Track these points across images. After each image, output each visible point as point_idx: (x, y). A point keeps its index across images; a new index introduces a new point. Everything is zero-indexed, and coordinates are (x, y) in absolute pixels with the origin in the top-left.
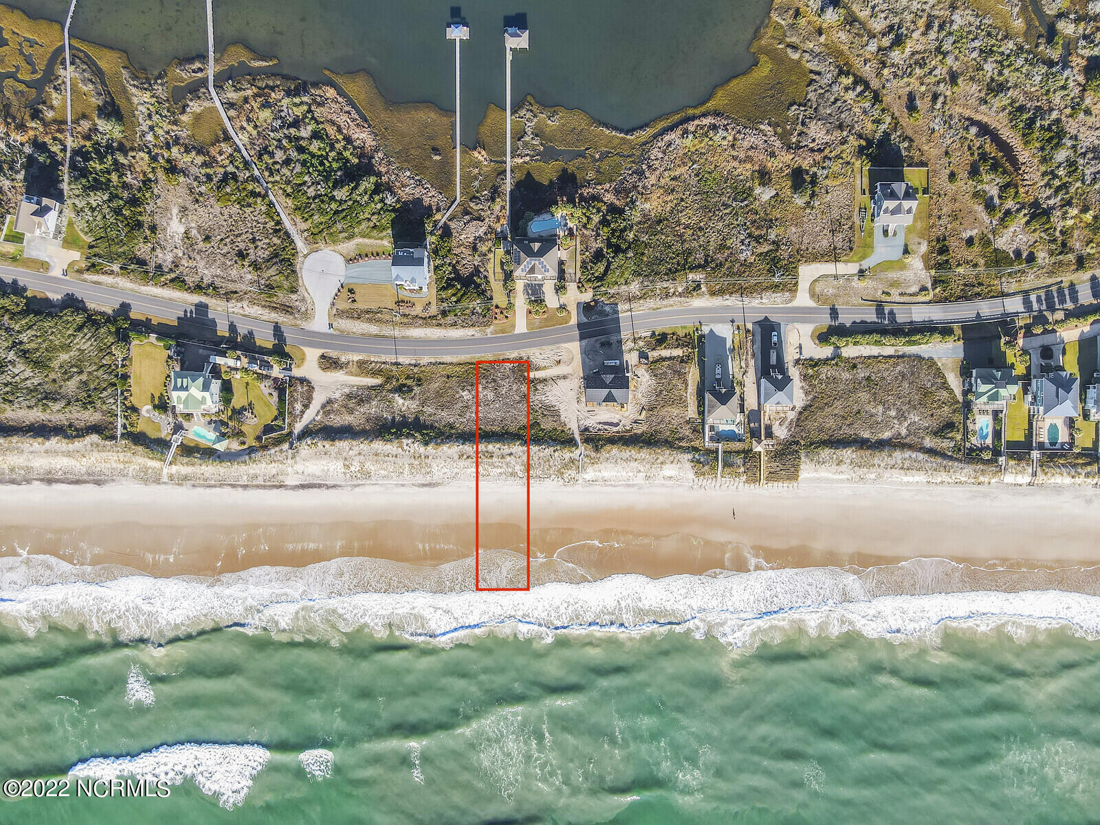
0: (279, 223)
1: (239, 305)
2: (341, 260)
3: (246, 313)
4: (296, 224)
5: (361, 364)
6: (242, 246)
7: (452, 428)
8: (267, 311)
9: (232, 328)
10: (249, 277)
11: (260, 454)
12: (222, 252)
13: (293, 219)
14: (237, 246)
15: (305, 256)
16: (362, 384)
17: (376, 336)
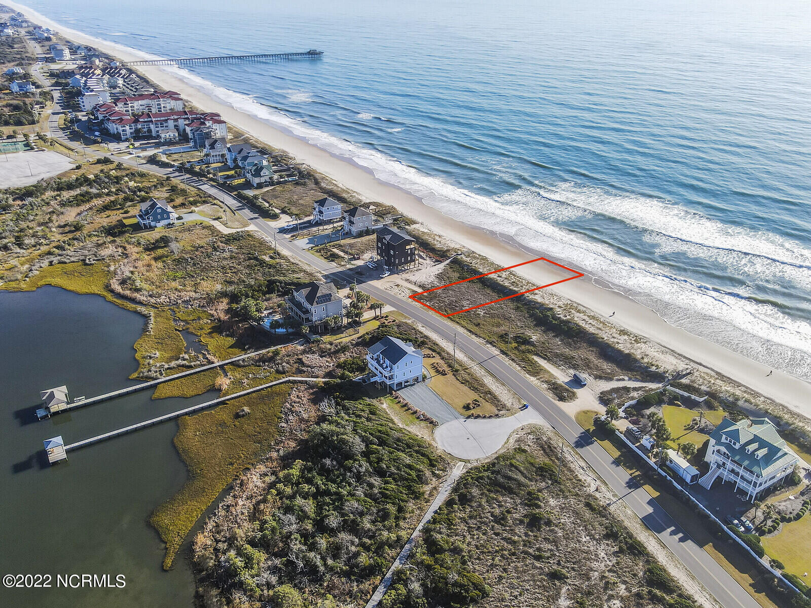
0: (449, 503)
1: (597, 495)
2: (438, 431)
3: (598, 482)
4: (435, 488)
5: (535, 373)
6: (521, 530)
7: (518, 307)
8: (572, 466)
9: (633, 484)
10: (552, 502)
11: (721, 395)
12: (554, 548)
13: (431, 495)
14: (526, 535)
15: (465, 461)
16: (552, 366)
17: (492, 375)
